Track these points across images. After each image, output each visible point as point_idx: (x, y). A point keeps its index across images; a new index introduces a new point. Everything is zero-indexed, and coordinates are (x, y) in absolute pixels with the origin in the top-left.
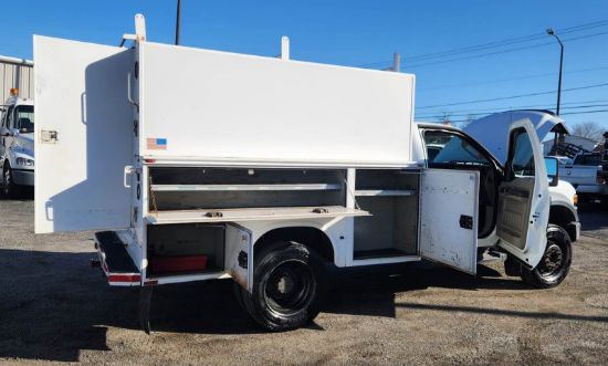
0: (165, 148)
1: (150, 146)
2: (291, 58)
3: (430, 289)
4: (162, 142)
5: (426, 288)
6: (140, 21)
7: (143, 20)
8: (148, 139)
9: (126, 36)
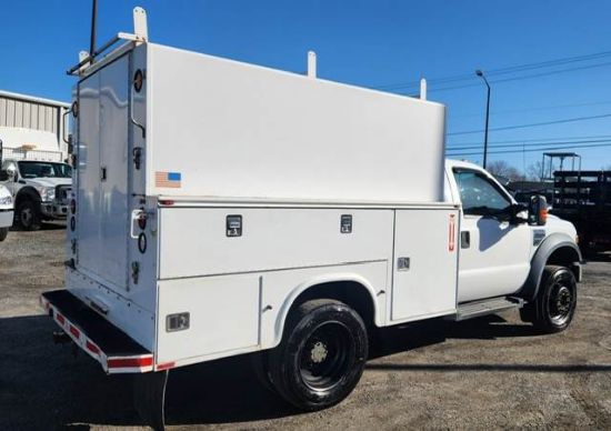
0: (179, 187)
1: (159, 183)
2: (318, 76)
3: (448, 341)
4: (175, 177)
5: (444, 341)
6: (140, 17)
7: (144, 15)
8: (157, 174)
9: (122, 35)
